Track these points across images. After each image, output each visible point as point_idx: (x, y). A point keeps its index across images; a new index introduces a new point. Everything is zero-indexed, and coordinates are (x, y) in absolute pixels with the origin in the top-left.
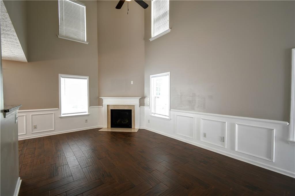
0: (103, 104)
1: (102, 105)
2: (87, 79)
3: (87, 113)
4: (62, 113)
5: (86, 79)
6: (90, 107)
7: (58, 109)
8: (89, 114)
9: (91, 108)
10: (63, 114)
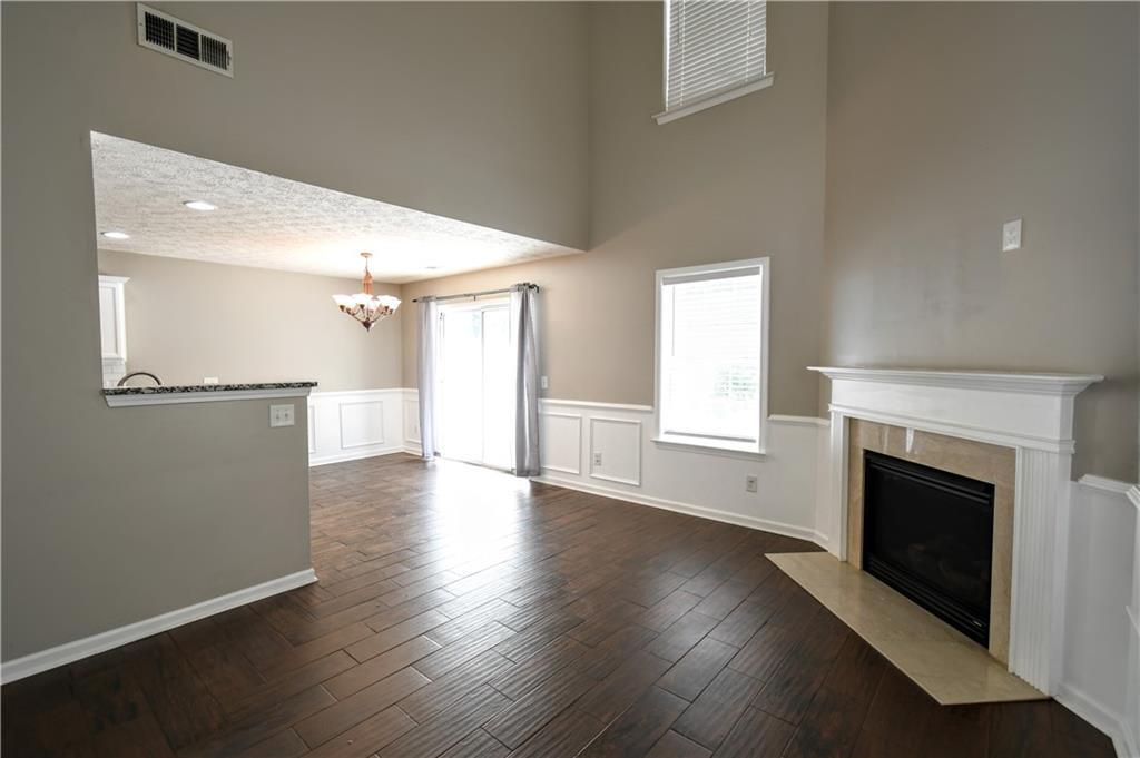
0: (831, 408)
1: (827, 416)
2: (758, 273)
3: (754, 448)
4: (665, 424)
5: (754, 272)
6: (773, 417)
7: (648, 408)
8: (763, 452)
9: (772, 421)
10: (667, 433)
